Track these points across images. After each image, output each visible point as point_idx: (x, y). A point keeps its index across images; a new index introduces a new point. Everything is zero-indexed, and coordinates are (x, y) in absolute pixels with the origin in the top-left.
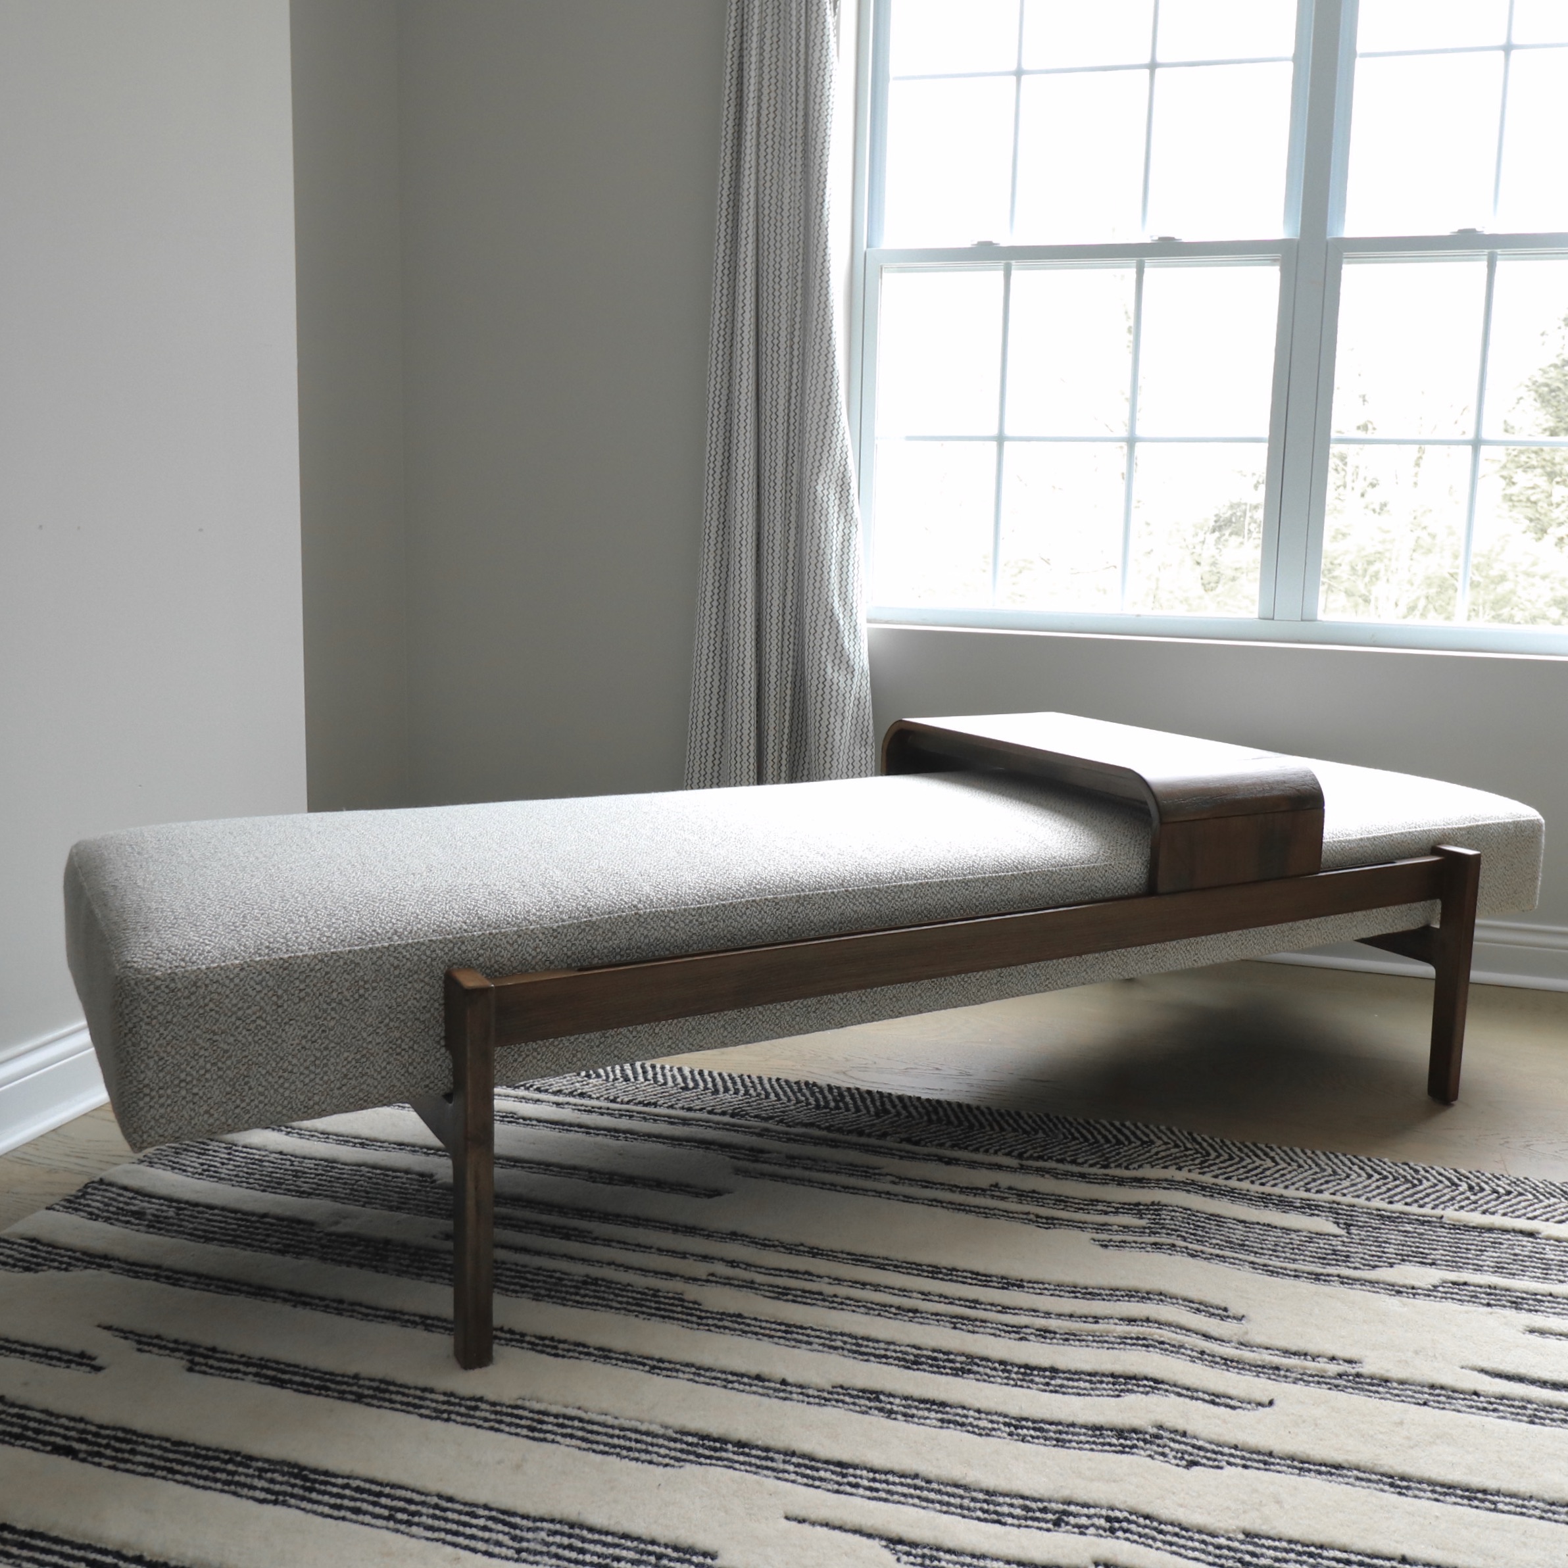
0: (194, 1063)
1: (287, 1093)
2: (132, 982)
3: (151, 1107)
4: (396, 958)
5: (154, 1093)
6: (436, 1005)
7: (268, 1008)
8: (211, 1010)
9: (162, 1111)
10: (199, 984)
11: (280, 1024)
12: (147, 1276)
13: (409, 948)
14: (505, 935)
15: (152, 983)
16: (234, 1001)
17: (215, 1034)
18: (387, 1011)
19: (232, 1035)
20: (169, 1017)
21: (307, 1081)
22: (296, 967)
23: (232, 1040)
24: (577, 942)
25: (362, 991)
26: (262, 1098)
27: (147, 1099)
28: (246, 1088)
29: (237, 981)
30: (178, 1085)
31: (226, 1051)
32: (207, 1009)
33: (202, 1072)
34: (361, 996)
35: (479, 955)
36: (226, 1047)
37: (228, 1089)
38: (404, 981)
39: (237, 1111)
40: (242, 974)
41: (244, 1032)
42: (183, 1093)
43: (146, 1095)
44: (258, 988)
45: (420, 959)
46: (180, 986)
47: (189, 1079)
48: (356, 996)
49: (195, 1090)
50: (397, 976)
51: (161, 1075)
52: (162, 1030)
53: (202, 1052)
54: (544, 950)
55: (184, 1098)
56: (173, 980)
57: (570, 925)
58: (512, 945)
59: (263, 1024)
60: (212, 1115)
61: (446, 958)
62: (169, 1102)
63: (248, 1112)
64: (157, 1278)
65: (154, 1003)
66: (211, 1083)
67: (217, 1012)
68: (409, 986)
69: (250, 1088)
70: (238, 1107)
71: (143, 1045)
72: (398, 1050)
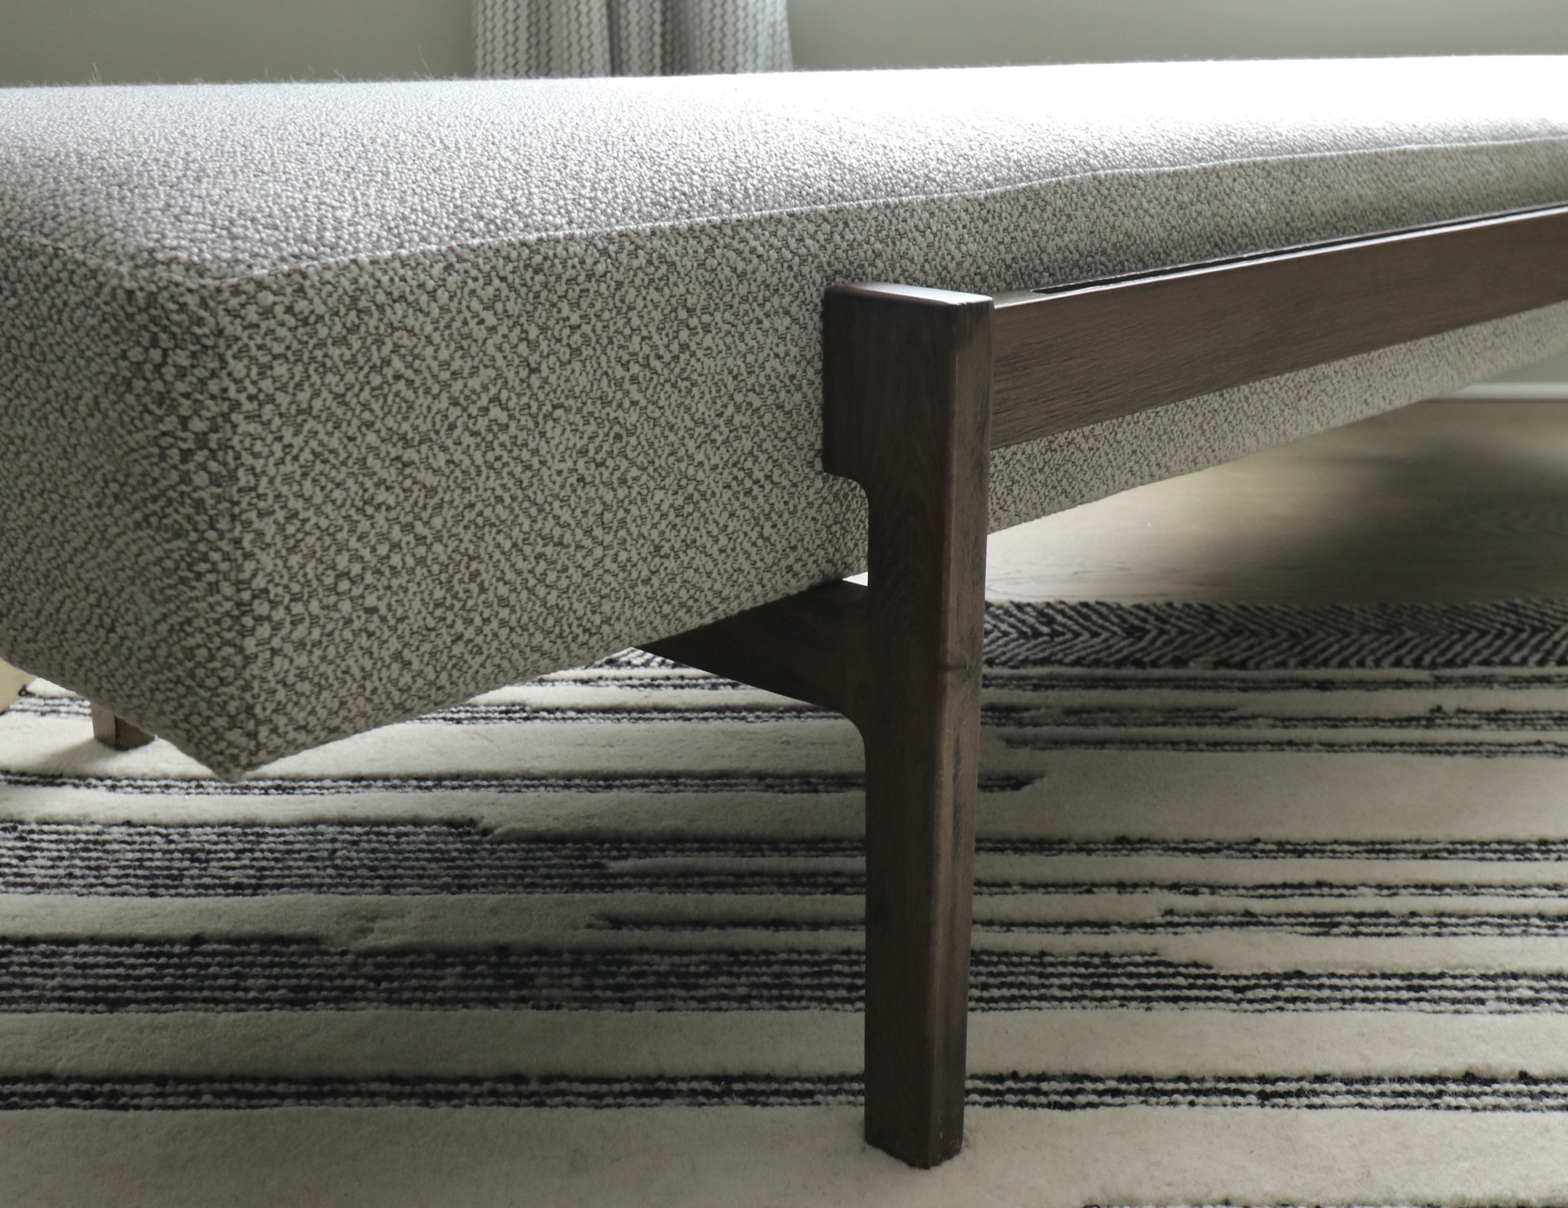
0: (364, 525)
1: (552, 599)
2: (192, 301)
3: (274, 652)
4: (739, 253)
5: (279, 614)
6: (810, 372)
7: (510, 375)
8: (398, 377)
9: (302, 660)
10: (363, 303)
11: (534, 417)
12: (36, 1100)
13: (757, 230)
14: (910, 208)
15: (252, 299)
16: (444, 355)
17: (407, 443)
18: (731, 385)
19: (444, 448)
20: (303, 397)
21: (589, 564)
22: (559, 268)
23: (441, 460)
24: (1018, 234)
25: (684, 335)
26: (504, 613)
27: (264, 631)
28: (474, 587)
29: (443, 296)
30: (333, 589)
31: (432, 491)
32: (389, 372)
33: (383, 550)
34: (684, 347)
35: (878, 255)
36: (430, 479)
37: (439, 594)
38: (759, 313)
39: (458, 649)
40: (453, 279)
41: (467, 439)
42: (346, 607)
43: (259, 619)
44: (491, 320)
45: (781, 260)
46: (321, 309)
47: (356, 569)
48: (675, 347)
49: (371, 600)
50: (744, 299)
51: (294, 560)
52: (288, 434)
53: (382, 496)
54: (973, 247)
55: (348, 622)
56: (301, 290)
57: (1003, 195)
58: (923, 233)
59: (503, 417)
60: (407, 664)
61: (824, 258)
62: (316, 634)
63: (480, 652)
64: (63, 1101)
65: (265, 359)
66: (404, 578)
67: (410, 383)
68: (766, 324)
69: (483, 589)
70: (459, 637)
71: (244, 479)
72: (748, 483)
